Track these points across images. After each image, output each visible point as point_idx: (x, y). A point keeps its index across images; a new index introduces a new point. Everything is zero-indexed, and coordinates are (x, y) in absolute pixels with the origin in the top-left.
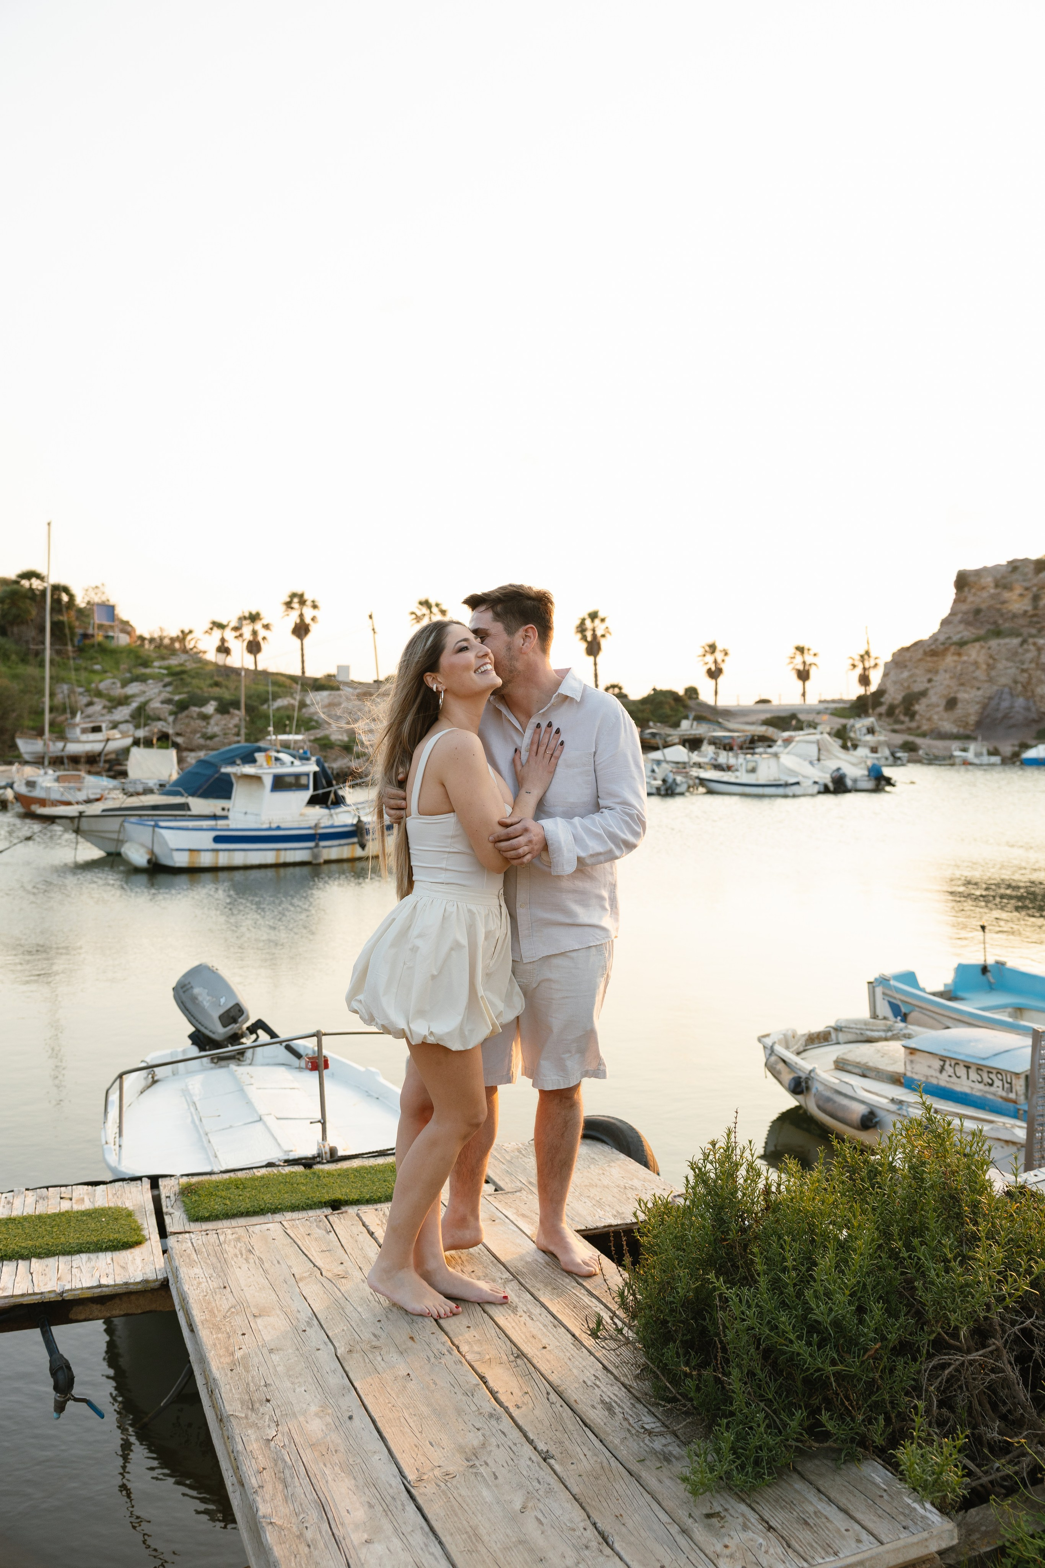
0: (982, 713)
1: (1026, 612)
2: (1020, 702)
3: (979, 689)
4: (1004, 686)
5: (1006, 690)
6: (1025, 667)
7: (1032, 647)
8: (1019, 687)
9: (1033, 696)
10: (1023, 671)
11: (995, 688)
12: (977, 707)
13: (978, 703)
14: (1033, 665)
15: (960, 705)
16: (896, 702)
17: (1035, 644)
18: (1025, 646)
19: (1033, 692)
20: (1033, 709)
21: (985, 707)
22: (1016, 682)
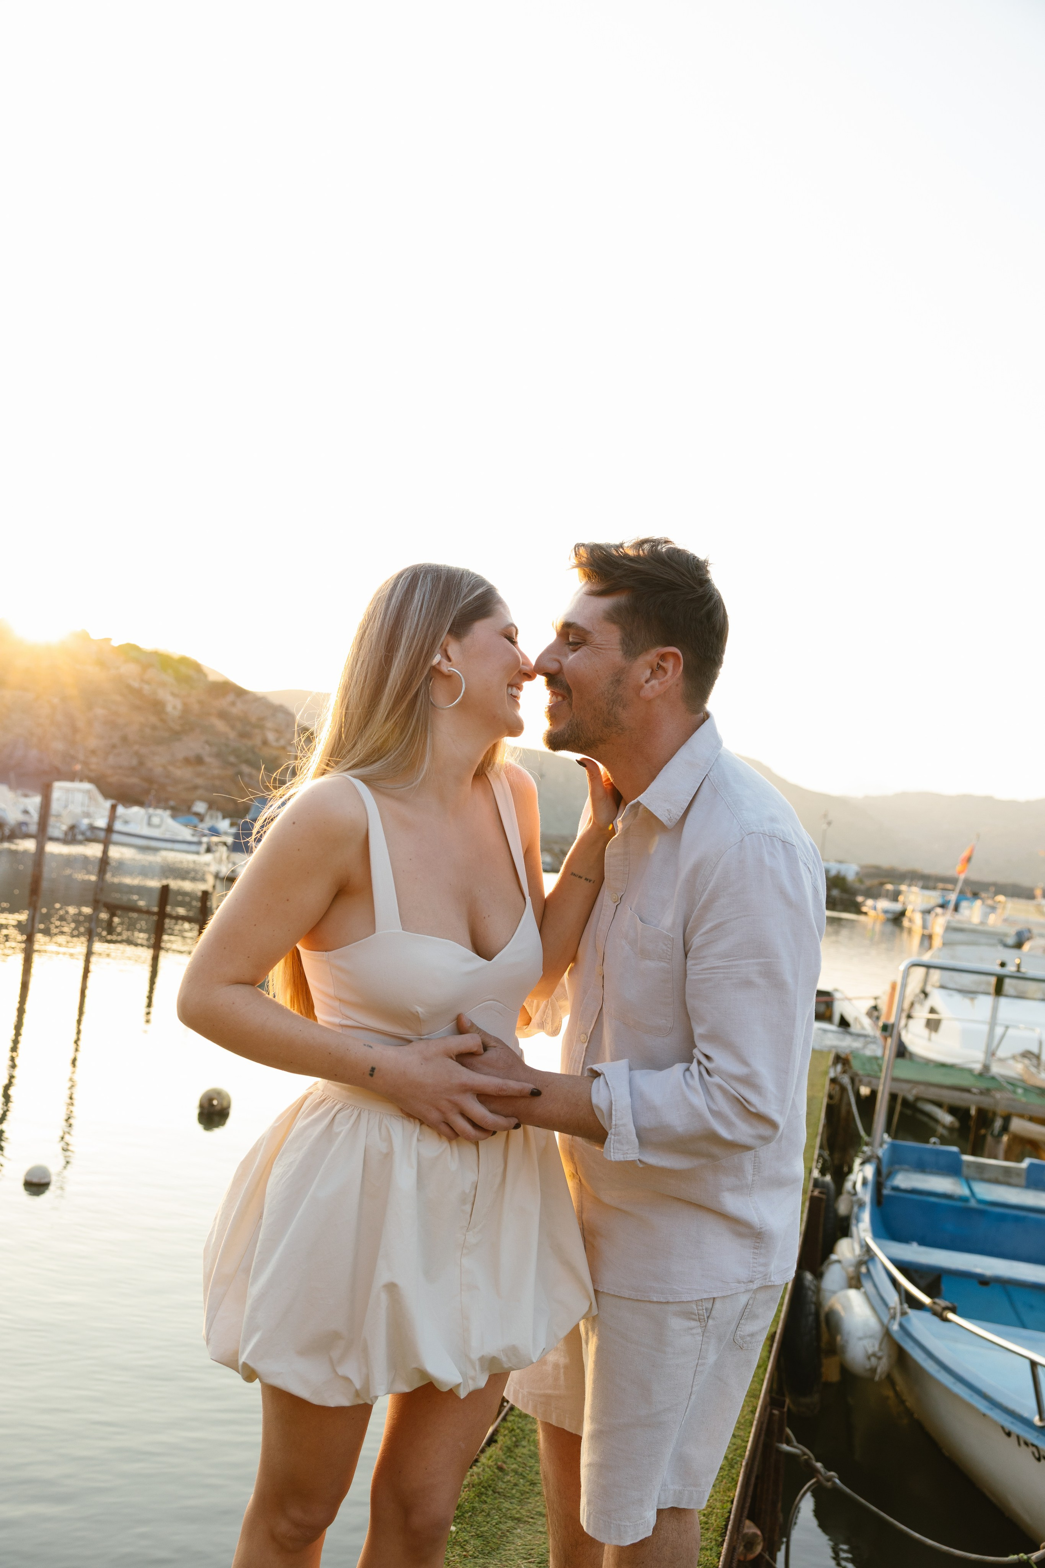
2: (34, 753)
4: (19, 735)
5: (22, 739)
6: (41, 721)
7: (47, 705)
8: (35, 740)
9: (47, 749)
10: (39, 725)
11: (11, 736)
14: (48, 721)
17: (49, 702)
18: (40, 702)
19: (47, 746)
20: (46, 761)
22: (32, 735)
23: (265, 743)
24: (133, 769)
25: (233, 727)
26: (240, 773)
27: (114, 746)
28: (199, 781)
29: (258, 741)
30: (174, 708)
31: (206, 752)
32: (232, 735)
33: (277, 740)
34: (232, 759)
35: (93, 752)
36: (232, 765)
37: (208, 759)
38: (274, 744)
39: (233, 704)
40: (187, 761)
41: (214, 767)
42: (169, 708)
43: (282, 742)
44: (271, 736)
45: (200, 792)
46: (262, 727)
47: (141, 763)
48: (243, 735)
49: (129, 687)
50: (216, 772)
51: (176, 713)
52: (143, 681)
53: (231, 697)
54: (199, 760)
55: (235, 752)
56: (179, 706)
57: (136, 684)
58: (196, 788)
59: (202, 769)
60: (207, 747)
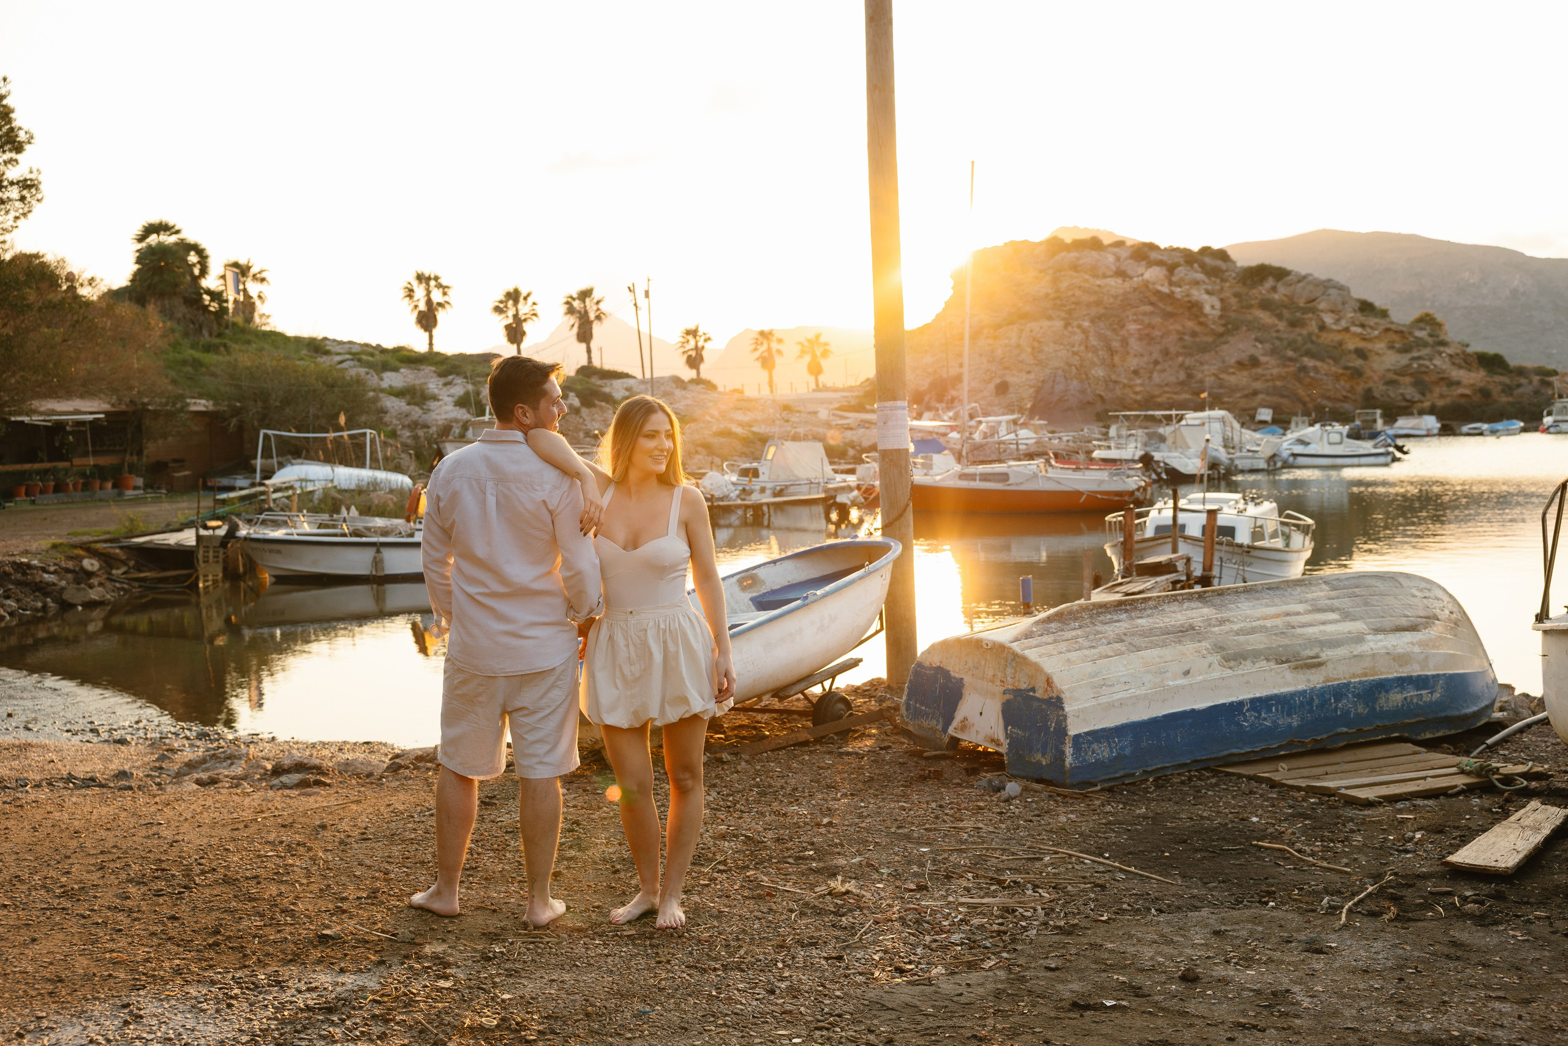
0: (1035, 397)
1: (1047, 295)
2: (1075, 384)
3: (1029, 372)
4: (1057, 369)
5: (1060, 372)
6: (1075, 349)
7: (1078, 331)
8: (1074, 370)
9: (1088, 378)
10: (1075, 353)
11: (1048, 371)
12: (1032, 390)
13: (1031, 387)
14: (1082, 348)
15: (1011, 389)
16: (923, 388)
17: (1079, 326)
18: (1070, 329)
19: (1086, 375)
20: (1089, 391)
21: (1038, 391)
22: (1070, 365)
23: (1323, 327)
24: (1182, 383)
25: (1280, 317)
26: (1304, 369)
27: (1156, 363)
28: (1258, 385)
29: (1313, 327)
30: (1213, 307)
31: (1259, 350)
32: (1282, 325)
33: (1337, 321)
34: (1290, 353)
35: (1136, 372)
36: (1291, 359)
37: (1263, 359)
38: (1335, 327)
39: (1274, 289)
40: (1241, 364)
41: (1272, 367)
42: (1207, 309)
43: (1343, 324)
44: (1328, 319)
45: (1261, 397)
46: (1314, 310)
47: (1190, 376)
48: (1293, 324)
49: (1158, 292)
50: (1275, 371)
51: (1217, 313)
52: (1171, 284)
53: (1270, 282)
54: (1254, 362)
55: (1292, 344)
56: (1218, 305)
57: (1165, 289)
58: (1255, 393)
59: (1259, 371)
60: (1260, 346)
